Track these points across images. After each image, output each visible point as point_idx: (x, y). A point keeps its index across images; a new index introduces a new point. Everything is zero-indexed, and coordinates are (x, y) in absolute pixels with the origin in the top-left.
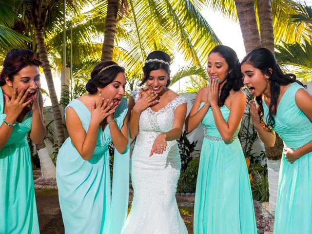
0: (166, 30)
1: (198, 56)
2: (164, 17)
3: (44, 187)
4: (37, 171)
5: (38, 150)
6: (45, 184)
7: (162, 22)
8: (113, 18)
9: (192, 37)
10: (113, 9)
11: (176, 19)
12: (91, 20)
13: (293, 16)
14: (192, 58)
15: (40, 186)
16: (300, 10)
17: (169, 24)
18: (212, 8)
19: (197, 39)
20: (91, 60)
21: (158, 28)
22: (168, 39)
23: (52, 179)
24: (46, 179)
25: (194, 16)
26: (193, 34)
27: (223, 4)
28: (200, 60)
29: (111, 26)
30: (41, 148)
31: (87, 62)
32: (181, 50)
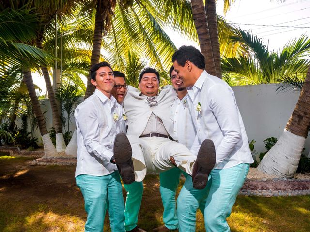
0: (137, 41)
1: (162, 63)
2: (136, 32)
3: (48, 164)
4: (35, 152)
5: (42, 135)
6: (48, 162)
7: (134, 36)
8: (100, 34)
9: (157, 48)
10: (100, 27)
11: (145, 34)
12: (76, 32)
13: (232, 37)
14: (156, 63)
15: (45, 164)
16: (237, 33)
17: (139, 37)
18: (172, 28)
19: (161, 49)
20: (75, 62)
21: (130, 40)
22: (138, 48)
23: (54, 157)
24: (48, 157)
25: (160, 33)
26: (158, 46)
27: (181, 25)
28: (163, 66)
29: (98, 40)
30: (44, 134)
31: (71, 64)
32: (148, 57)
